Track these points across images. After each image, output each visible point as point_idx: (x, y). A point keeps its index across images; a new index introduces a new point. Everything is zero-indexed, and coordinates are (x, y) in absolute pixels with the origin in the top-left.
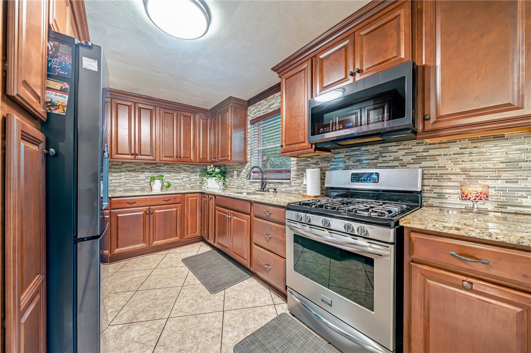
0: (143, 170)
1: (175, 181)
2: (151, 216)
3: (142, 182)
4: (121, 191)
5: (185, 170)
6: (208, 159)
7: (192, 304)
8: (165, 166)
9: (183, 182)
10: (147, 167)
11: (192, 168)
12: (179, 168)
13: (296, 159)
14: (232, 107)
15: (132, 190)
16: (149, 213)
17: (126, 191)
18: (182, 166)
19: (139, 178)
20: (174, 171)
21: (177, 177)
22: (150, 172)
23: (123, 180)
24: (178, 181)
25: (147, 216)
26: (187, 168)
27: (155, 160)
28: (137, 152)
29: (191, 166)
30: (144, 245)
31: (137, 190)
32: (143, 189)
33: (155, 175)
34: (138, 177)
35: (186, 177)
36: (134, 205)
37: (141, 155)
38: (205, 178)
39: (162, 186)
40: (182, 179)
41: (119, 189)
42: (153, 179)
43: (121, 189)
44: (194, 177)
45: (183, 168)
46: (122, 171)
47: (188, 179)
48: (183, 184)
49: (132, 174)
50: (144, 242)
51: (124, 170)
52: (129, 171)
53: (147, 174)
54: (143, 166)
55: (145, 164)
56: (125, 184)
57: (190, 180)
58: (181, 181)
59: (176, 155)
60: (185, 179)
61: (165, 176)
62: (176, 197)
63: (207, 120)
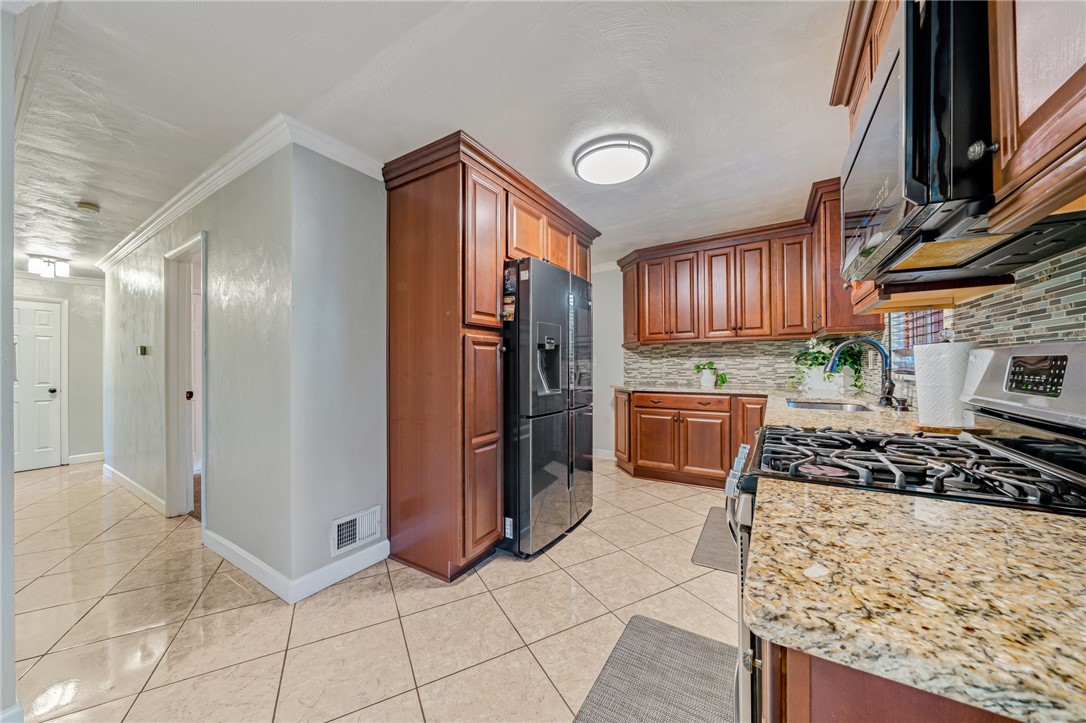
0: (688, 354)
1: (743, 373)
2: (682, 425)
3: (688, 373)
4: (662, 384)
5: (764, 353)
6: (805, 326)
8: (725, 346)
9: (760, 374)
10: (695, 349)
11: (779, 347)
12: (749, 348)
15: (675, 384)
16: (678, 420)
17: (669, 384)
18: (756, 344)
19: (685, 366)
20: (742, 354)
21: (747, 366)
22: (701, 357)
23: (665, 369)
24: (750, 373)
25: (676, 424)
26: (767, 348)
27: (698, 338)
28: (673, 328)
29: (777, 343)
30: (672, 465)
31: (682, 385)
32: (689, 384)
33: (704, 361)
34: (681, 364)
35: (765, 366)
36: (658, 404)
37: (677, 332)
38: (803, 368)
39: (716, 382)
40: (757, 369)
41: (660, 381)
42: (700, 368)
43: (662, 382)
44: (782, 366)
45: (760, 347)
46: (663, 357)
47: (770, 369)
48: (759, 378)
49: (676, 360)
50: (673, 462)
51: (666, 354)
52: (672, 356)
53: (696, 361)
54: (690, 347)
55: (691, 344)
56: (668, 374)
57: (775, 371)
58: (754, 373)
59: (733, 324)
60: (762, 369)
61: (721, 364)
62: (720, 401)
63: (801, 243)
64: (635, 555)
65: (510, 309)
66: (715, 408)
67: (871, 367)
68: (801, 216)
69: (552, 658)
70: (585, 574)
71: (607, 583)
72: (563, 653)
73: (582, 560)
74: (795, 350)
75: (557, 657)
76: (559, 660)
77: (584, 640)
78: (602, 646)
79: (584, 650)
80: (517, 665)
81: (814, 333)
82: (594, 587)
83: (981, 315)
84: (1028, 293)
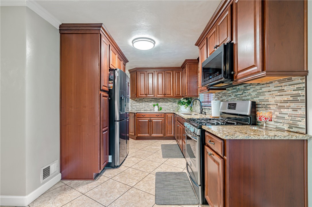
0: (151, 101)
1: (165, 107)
2: (151, 122)
3: (151, 107)
4: (143, 111)
5: (170, 101)
6: (181, 95)
7: (154, 158)
8: (160, 99)
9: (169, 107)
10: (153, 100)
11: (174, 100)
12: (167, 100)
13: (214, 94)
14: (188, 65)
15: (147, 110)
16: (150, 121)
17: (145, 110)
18: (168, 99)
19: (149, 105)
20: (165, 102)
21: (166, 105)
22: (154, 102)
23: (144, 106)
24: (167, 107)
25: (150, 122)
26: (171, 100)
27: (154, 97)
28: (147, 93)
29: (173, 99)
30: (148, 135)
31: (149, 111)
32: (151, 110)
33: (155, 103)
34: (149, 104)
35: (170, 105)
36: (144, 117)
37: (149, 95)
38: (180, 106)
39: (159, 109)
40: (169, 106)
41: (142, 110)
42: (154, 105)
43: (143, 110)
44: (175, 105)
45: (169, 100)
46: (143, 102)
47: (172, 106)
48: (169, 108)
49: (147, 103)
50: (149, 134)
51: (144, 101)
52: (146, 102)
54: (151, 99)
55: (152, 98)
56: (144, 107)
57: (173, 106)
59: (163, 93)
60: (170, 106)
61: (160, 104)
62: (162, 115)
63: (180, 73)
64: (148, 159)
65: (111, 85)
66: (160, 117)
67: (195, 105)
68: (180, 66)
69: (141, 187)
70: (138, 167)
71: (145, 167)
72: (143, 185)
73: (134, 164)
74: (177, 101)
75: (142, 187)
76: (143, 187)
77: (147, 181)
78: (152, 181)
79: (148, 183)
80: (133, 192)
81: (183, 97)
82: (142, 169)
83: (220, 95)
84: (228, 92)
